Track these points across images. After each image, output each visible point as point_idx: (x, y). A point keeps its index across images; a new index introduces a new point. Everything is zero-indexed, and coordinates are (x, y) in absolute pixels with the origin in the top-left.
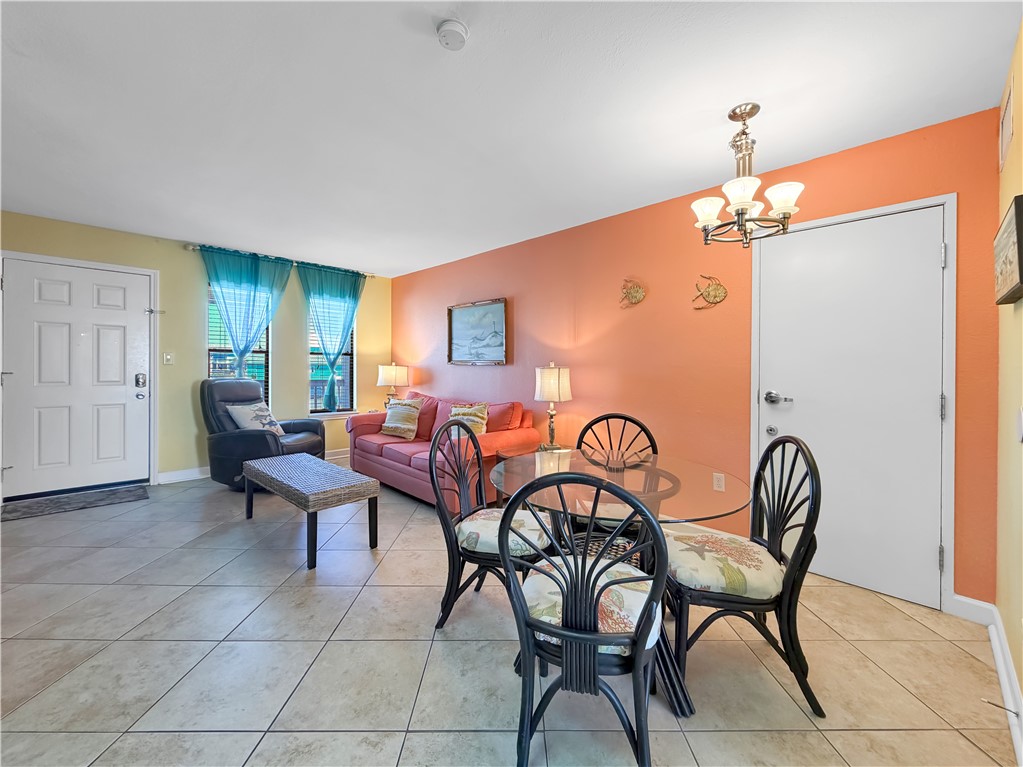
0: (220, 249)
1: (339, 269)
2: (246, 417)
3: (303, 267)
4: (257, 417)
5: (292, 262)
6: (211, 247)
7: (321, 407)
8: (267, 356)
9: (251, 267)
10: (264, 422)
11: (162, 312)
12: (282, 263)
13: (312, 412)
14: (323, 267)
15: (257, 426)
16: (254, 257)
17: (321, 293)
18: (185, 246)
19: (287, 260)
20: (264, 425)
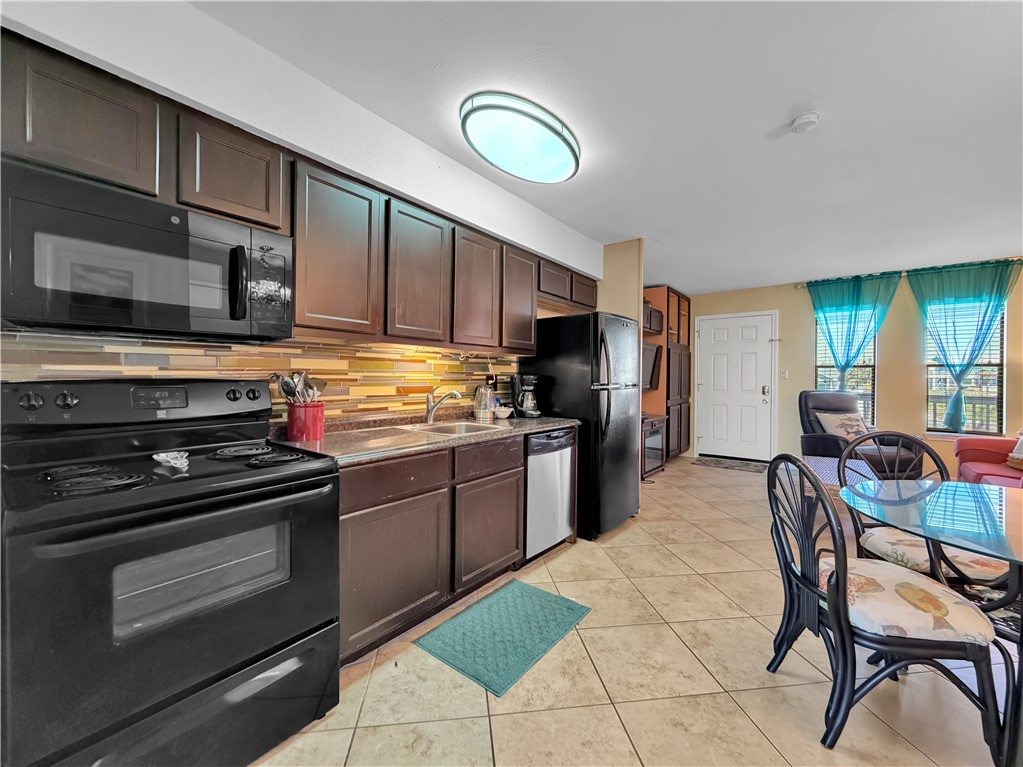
0: (824, 281)
1: (971, 264)
2: (832, 423)
3: (915, 275)
4: (843, 425)
5: (901, 272)
6: (816, 281)
7: (941, 425)
8: (874, 370)
9: (852, 289)
10: (849, 430)
11: (780, 340)
12: (889, 277)
13: (929, 430)
14: (944, 267)
15: (840, 433)
16: (857, 279)
17: (941, 298)
18: (796, 285)
19: (895, 273)
20: (848, 433)
